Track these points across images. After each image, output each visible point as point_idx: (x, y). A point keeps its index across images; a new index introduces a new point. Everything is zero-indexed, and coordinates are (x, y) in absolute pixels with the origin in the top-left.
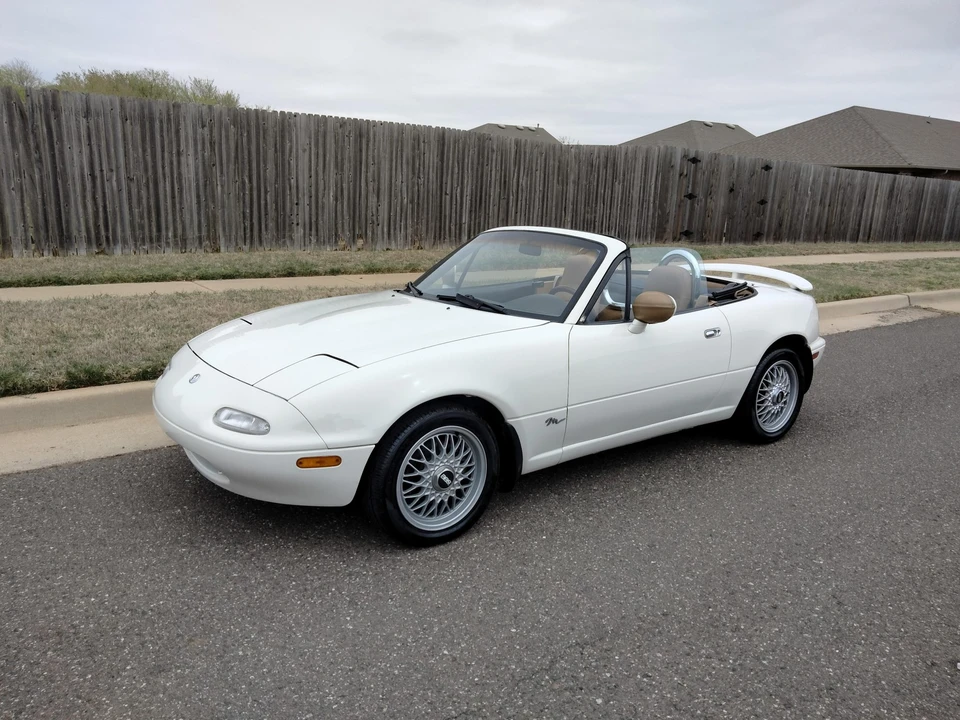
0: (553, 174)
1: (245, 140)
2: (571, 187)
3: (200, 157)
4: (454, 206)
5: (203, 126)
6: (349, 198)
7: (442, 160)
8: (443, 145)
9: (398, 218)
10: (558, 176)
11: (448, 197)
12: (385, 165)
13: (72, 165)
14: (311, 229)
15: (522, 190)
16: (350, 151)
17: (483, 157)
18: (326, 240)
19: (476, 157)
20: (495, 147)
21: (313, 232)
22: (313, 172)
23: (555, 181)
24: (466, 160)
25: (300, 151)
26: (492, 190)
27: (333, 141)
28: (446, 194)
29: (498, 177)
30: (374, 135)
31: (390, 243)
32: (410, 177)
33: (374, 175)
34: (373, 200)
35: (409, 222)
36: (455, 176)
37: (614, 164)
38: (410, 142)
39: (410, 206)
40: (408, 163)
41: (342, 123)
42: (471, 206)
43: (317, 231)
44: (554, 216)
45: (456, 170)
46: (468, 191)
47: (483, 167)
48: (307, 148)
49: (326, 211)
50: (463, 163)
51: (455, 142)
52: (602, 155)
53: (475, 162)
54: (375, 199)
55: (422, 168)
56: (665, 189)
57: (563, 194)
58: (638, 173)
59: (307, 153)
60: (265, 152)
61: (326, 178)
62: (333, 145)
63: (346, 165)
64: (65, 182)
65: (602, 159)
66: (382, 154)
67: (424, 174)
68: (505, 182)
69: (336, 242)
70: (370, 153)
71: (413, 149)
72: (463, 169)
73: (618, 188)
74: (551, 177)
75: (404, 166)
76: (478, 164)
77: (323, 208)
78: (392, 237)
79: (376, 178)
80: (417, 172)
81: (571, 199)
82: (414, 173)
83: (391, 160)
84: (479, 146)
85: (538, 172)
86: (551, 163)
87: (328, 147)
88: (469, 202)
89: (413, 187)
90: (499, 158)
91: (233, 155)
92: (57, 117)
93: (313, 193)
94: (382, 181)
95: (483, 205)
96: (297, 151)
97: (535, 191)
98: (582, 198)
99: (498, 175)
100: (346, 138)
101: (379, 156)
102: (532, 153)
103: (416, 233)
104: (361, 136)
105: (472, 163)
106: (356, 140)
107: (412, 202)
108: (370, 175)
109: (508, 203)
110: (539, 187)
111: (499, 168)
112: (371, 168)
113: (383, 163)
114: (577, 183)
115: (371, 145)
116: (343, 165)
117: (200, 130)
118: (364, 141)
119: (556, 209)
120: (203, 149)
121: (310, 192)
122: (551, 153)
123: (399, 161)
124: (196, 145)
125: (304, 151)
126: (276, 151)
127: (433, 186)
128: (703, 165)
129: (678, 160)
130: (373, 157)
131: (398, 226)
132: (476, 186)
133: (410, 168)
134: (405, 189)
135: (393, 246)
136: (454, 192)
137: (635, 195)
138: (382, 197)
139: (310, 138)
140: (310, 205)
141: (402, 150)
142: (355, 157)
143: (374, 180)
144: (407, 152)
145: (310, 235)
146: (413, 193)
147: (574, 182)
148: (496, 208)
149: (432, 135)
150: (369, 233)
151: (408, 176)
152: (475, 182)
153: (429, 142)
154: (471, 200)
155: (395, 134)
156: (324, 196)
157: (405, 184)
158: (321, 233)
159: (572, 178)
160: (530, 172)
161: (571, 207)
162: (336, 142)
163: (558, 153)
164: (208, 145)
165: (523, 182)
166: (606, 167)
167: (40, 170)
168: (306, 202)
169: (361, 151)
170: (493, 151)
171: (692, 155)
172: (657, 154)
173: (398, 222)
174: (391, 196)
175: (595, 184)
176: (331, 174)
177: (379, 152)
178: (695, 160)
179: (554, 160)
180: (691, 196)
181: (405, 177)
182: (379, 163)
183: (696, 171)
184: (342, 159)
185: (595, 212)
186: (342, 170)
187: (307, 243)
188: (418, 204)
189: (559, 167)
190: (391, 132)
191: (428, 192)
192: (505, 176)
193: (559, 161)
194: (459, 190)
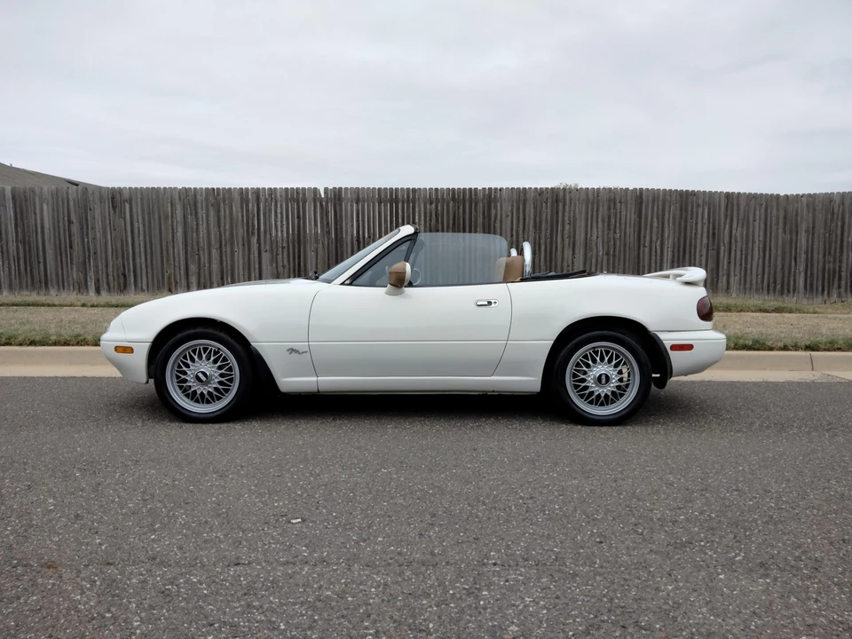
1: (461, 211)
2: (803, 237)
3: (428, 225)
4: (653, 258)
5: (431, 204)
7: (640, 216)
8: (641, 203)
10: (785, 224)
11: (647, 250)
12: (581, 225)
13: (346, 234)
15: (736, 241)
16: (547, 212)
17: (686, 212)
19: (678, 212)
20: (701, 202)
22: (514, 232)
23: (781, 231)
24: (667, 215)
25: (504, 216)
26: (699, 241)
27: (533, 207)
28: (645, 246)
29: (705, 230)
30: (571, 199)
32: (606, 233)
33: (570, 232)
34: (568, 253)
36: (655, 230)
39: (605, 258)
40: (603, 221)
41: (541, 192)
42: (673, 257)
44: (780, 266)
45: (655, 224)
46: (669, 244)
47: (686, 221)
48: (510, 214)
50: (663, 219)
51: (653, 201)
53: (678, 217)
54: (571, 253)
55: (618, 225)
57: (793, 243)
59: (510, 218)
60: (476, 220)
63: (543, 226)
64: (342, 246)
66: (578, 216)
67: (620, 230)
68: (714, 234)
70: (566, 214)
71: (609, 209)
72: (663, 223)
74: (774, 227)
75: (600, 224)
76: (681, 217)
79: (572, 235)
80: (612, 227)
81: (804, 248)
82: (609, 229)
83: (587, 219)
84: (682, 201)
85: (757, 224)
89: (608, 242)
90: (706, 212)
91: (451, 222)
92: (341, 205)
94: (577, 238)
95: (687, 256)
96: (501, 216)
97: (754, 242)
98: (819, 246)
99: (706, 227)
100: (544, 204)
101: (574, 216)
104: (557, 201)
105: (674, 218)
106: (552, 206)
107: (608, 254)
108: (566, 232)
109: (718, 253)
110: (759, 236)
111: (706, 220)
112: (567, 227)
113: (578, 222)
114: (812, 230)
115: (567, 208)
116: (540, 227)
117: (428, 206)
118: (560, 205)
119: (783, 259)
120: (430, 220)
123: (595, 219)
124: (425, 217)
125: (507, 216)
126: (484, 218)
127: (631, 240)
130: (569, 218)
132: (679, 239)
133: (606, 225)
134: (600, 243)
136: (654, 244)
138: (577, 251)
139: (512, 206)
141: (598, 211)
143: (569, 237)
144: (603, 211)
146: (608, 247)
147: (807, 231)
149: (629, 195)
151: (603, 232)
152: (677, 234)
153: (626, 200)
154: (673, 252)
155: (591, 198)
157: (600, 239)
159: (803, 227)
160: (746, 222)
161: (803, 256)
162: (535, 208)
164: (434, 215)
165: (737, 233)
167: (328, 239)
169: (557, 213)
170: (698, 206)
174: (586, 249)
175: (839, 232)
176: (530, 233)
177: (574, 213)
179: (778, 210)
181: (600, 234)
182: (575, 222)
184: (540, 222)
185: (841, 262)
188: (614, 255)
189: (785, 218)
190: (587, 195)
191: (625, 245)
192: (714, 228)
193: (786, 212)
194: (658, 243)
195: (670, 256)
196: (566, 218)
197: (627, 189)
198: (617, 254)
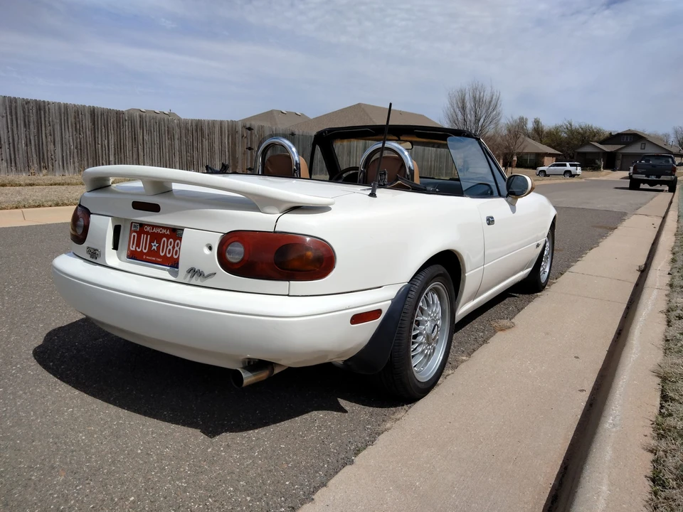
0: (165, 133)
2: (177, 142)
4: (104, 150)
6: (35, 145)
7: (94, 124)
8: (94, 116)
9: (68, 157)
10: (168, 135)
11: (100, 146)
12: (57, 127)
14: (11, 163)
15: (146, 143)
16: (33, 118)
17: (120, 123)
18: (22, 169)
19: (115, 123)
20: (127, 118)
21: (13, 164)
23: (166, 138)
24: (109, 125)
26: (128, 142)
27: (22, 112)
28: (98, 144)
30: (49, 109)
31: (64, 171)
32: (74, 134)
33: (50, 132)
34: (51, 147)
35: (76, 160)
36: (104, 134)
37: (202, 130)
38: (73, 114)
39: (76, 150)
40: (72, 126)
41: (27, 102)
43: (16, 164)
44: (168, 159)
45: (104, 130)
48: (5, 115)
49: (21, 152)
51: (101, 115)
52: (194, 124)
53: (115, 126)
54: (53, 146)
55: (81, 129)
56: (234, 144)
57: (172, 145)
58: (217, 135)
59: (5, 118)
61: (19, 133)
62: (22, 114)
63: (32, 126)
65: (194, 127)
66: (55, 120)
67: (83, 132)
68: (135, 138)
69: (29, 170)
70: (47, 119)
71: (75, 118)
73: (206, 143)
74: (163, 136)
75: (70, 127)
76: (117, 127)
77: (18, 150)
78: (65, 168)
80: (78, 131)
81: (178, 148)
82: (76, 132)
83: (61, 124)
84: (117, 118)
86: (163, 128)
87: (19, 115)
88: (113, 149)
89: (77, 139)
90: (130, 124)
93: (11, 141)
95: (122, 150)
98: (184, 148)
99: (130, 134)
100: (30, 111)
101: (53, 121)
102: (150, 122)
103: (80, 165)
104: (40, 110)
106: (37, 112)
107: (77, 148)
109: (138, 149)
111: (130, 129)
112: (48, 128)
113: (55, 125)
114: (180, 139)
115: (47, 115)
116: (29, 125)
118: (42, 112)
121: (9, 141)
122: (162, 123)
123: (66, 124)
127: (90, 139)
128: (255, 131)
129: (239, 128)
130: (49, 122)
131: (68, 162)
132: (117, 140)
133: (74, 129)
134: (71, 140)
135: (67, 174)
136: (103, 143)
137: (217, 148)
138: (56, 145)
139: (6, 109)
140: (9, 148)
141: (68, 119)
142: (37, 120)
143: (51, 135)
144: (71, 120)
145: (11, 166)
146: (77, 143)
147: (178, 139)
148: (131, 152)
149: (86, 110)
150: (50, 166)
152: (116, 137)
153: (85, 114)
155: (63, 109)
156: (18, 142)
157: (71, 138)
158: (18, 165)
159: (176, 136)
160: (150, 132)
161: (178, 153)
162: (24, 112)
163: (166, 122)
165: (146, 138)
166: (197, 131)
168: (7, 146)
169: (41, 118)
170: (126, 120)
171: (248, 126)
172: (226, 126)
173: (69, 159)
174: (62, 144)
175: (191, 140)
176: (22, 131)
177: (52, 119)
178: (250, 129)
180: (250, 149)
181: (71, 134)
182: (53, 126)
183: (251, 134)
184: (29, 122)
185: (193, 156)
186: (29, 128)
187: (10, 170)
188: (81, 149)
189: (168, 130)
190: (60, 108)
191: (87, 142)
192: (135, 135)
193: (168, 127)
194: (106, 141)
195: (113, 151)
196: (47, 123)
197: (84, 106)
198: (82, 148)
